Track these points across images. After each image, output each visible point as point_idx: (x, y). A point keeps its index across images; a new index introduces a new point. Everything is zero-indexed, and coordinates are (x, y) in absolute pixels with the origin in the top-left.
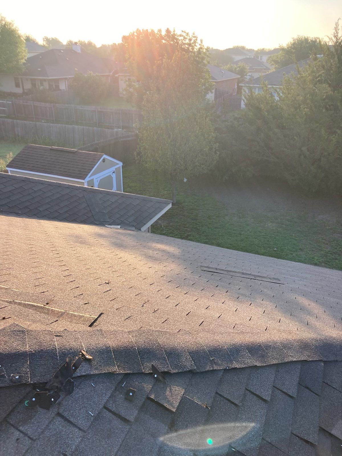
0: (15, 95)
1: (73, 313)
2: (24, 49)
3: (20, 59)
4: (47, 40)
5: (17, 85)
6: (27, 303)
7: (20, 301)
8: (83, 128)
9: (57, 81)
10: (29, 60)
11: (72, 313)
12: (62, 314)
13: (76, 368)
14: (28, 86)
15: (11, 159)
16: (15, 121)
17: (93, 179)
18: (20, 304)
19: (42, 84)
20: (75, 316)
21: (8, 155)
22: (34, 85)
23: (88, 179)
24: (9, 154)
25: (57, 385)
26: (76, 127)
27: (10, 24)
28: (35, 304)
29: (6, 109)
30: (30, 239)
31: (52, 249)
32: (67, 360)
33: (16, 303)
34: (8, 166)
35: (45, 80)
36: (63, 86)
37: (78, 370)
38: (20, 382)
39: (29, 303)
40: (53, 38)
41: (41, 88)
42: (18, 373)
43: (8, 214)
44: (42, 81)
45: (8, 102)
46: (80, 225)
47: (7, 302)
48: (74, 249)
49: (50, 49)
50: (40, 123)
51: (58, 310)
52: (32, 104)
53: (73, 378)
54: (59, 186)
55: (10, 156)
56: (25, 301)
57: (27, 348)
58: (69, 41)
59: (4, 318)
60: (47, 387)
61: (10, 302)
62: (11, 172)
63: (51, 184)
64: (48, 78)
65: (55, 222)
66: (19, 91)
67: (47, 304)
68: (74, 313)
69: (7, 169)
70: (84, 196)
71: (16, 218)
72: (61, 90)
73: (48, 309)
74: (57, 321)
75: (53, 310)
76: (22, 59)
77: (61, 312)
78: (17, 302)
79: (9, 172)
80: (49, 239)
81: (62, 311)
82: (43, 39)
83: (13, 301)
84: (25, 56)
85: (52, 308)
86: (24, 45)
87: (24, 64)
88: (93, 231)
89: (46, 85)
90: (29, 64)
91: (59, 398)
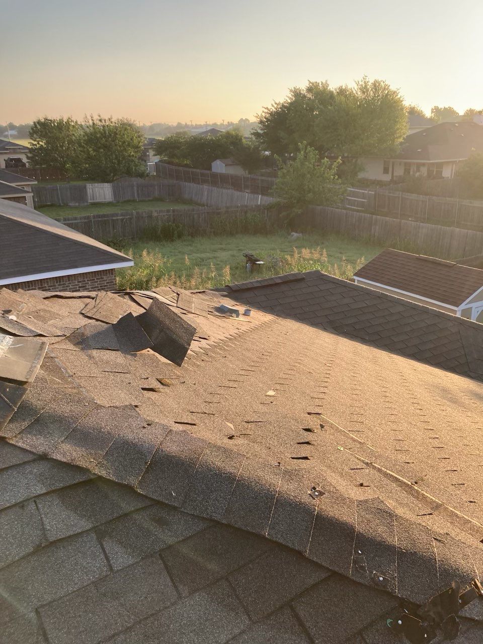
0: (380, 183)
1: (453, 510)
2: (405, 124)
3: (397, 138)
4: (436, 110)
5: (386, 171)
6: (388, 471)
7: (379, 467)
8: (467, 233)
9: (440, 166)
10: (409, 138)
11: (451, 509)
12: (437, 507)
13: (465, 603)
14: (399, 172)
15: (362, 266)
16: (374, 216)
17: (472, 308)
18: (379, 470)
19: (418, 170)
20: (457, 516)
21: (359, 261)
22: (407, 171)
23: (463, 306)
24: (361, 259)
25: (434, 616)
26: (457, 230)
27: (395, 92)
28: (400, 478)
29: (366, 200)
30: (382, 379)
31: (412, 401)
32: (453, 585)
33: (374, 468)
34: (356, 274)
35: (424, 164)
36: (447, 173)
37: (466, 607)
38: (384, 587)
39: (391, 473)
40: (447, 107)
41: (417, 174)
42: (383, 573)
43: (352, 338)
44: (419, 166)
45: (370, 192)
46: (447, 373)
47: (363, 461)
48: (442, 408)
49: (440, 122)
50: (406, 221)
51: (431, 497)
52: (400, 196)
53: (458, 617)
54: (425, 311)
55: (362, 262)
56: (387, 469)
57: (396, 542)
58: (469, 109)
59: (362, 485)
60: (420, 612)
61: (367, 464)
62: (359, 281)
63: (414, 308)
64: (428, 161)
65: (412, 361)
66: (387, 178)
67: (416, 483)
68: (456, 511)
69: (355, 277)
70: (459, 332)
71: (361, 345)
72: (444, 178)
73: (417, 491)
74: (431, 514)
75: (424, 495)
76: (400, 137)
77: (435, 502)
78: (376, 467)
79: (356, 281)
80: (407, 385)
81: (437, 500)
82: (432, 109)
83: (371, 463)
84: (404, 134)
85: (423, 492)
86: (406, 120)
87: (401, 143)
88: (466, 386)
89: (424, 171)
90: (407, 144)
91: (434, 638)
